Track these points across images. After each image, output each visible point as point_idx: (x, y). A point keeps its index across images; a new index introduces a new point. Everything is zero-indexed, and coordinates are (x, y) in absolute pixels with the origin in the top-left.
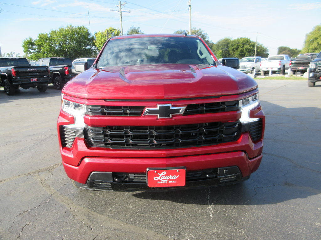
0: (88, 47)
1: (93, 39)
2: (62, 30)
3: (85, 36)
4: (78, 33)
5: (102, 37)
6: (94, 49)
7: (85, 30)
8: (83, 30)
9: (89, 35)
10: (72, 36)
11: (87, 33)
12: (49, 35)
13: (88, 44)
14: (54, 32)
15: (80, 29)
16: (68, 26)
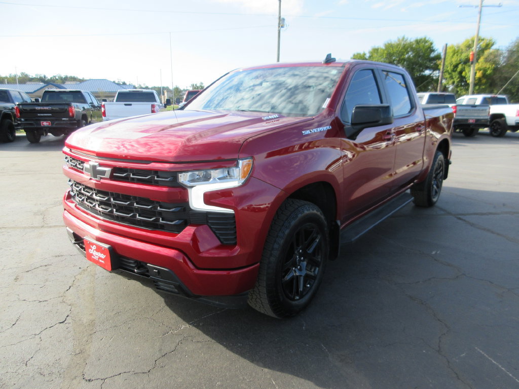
0: (427, 72)
1: (438, 57)
2: (389, 46)
3: (424, 54)
4: (413, 49)
5: (454, 54)
6: (437, 75)
7: (426, 44)
8: (423, 43)
9: (433, 51)
10: (403, 54)
11: (429, 48)
12: (367, 55)
13: (427, 68)
14: (376, 50)
15: (418, 42)
16: (399, 40)
